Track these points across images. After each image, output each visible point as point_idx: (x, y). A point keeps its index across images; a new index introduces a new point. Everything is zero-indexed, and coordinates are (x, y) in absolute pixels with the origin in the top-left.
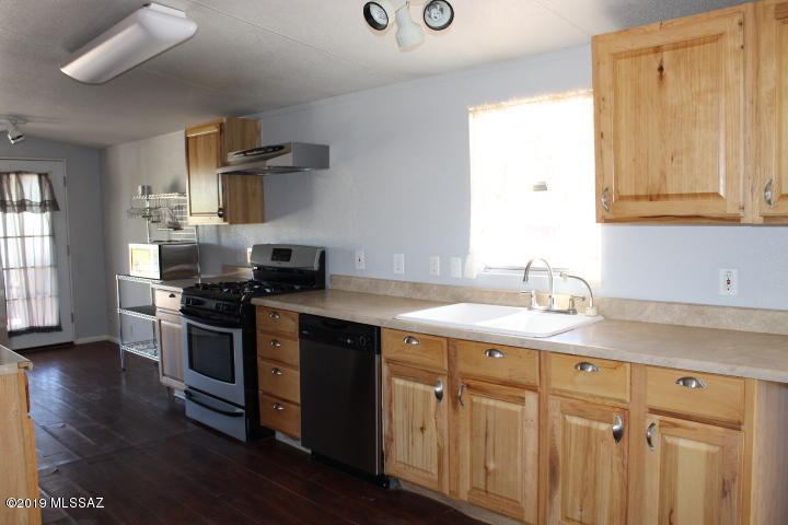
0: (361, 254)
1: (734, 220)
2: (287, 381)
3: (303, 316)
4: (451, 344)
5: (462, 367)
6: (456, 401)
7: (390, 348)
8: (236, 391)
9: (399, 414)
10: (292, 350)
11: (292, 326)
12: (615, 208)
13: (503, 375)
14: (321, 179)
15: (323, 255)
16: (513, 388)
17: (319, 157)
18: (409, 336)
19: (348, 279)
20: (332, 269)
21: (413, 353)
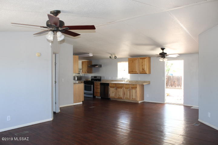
0: (105, 77)
1: (138, 73)
2: (98, 90)
3: (101, 83)
4: (116, 84)
5: (117, 86)
6: (116, 89)
7: (110, 85)
8: (92, 92)
9: (111, 91)
10: (99, 87)
11: (99, 84)
12: (130, 72)
13: (120, 86)
14: (101, 68)
15: (101, 77)
16: (121, 87)
17: (100, 66)
18: (112, 84)
19: (104, 80)
20: (102, 79)
21: (113, 85)
